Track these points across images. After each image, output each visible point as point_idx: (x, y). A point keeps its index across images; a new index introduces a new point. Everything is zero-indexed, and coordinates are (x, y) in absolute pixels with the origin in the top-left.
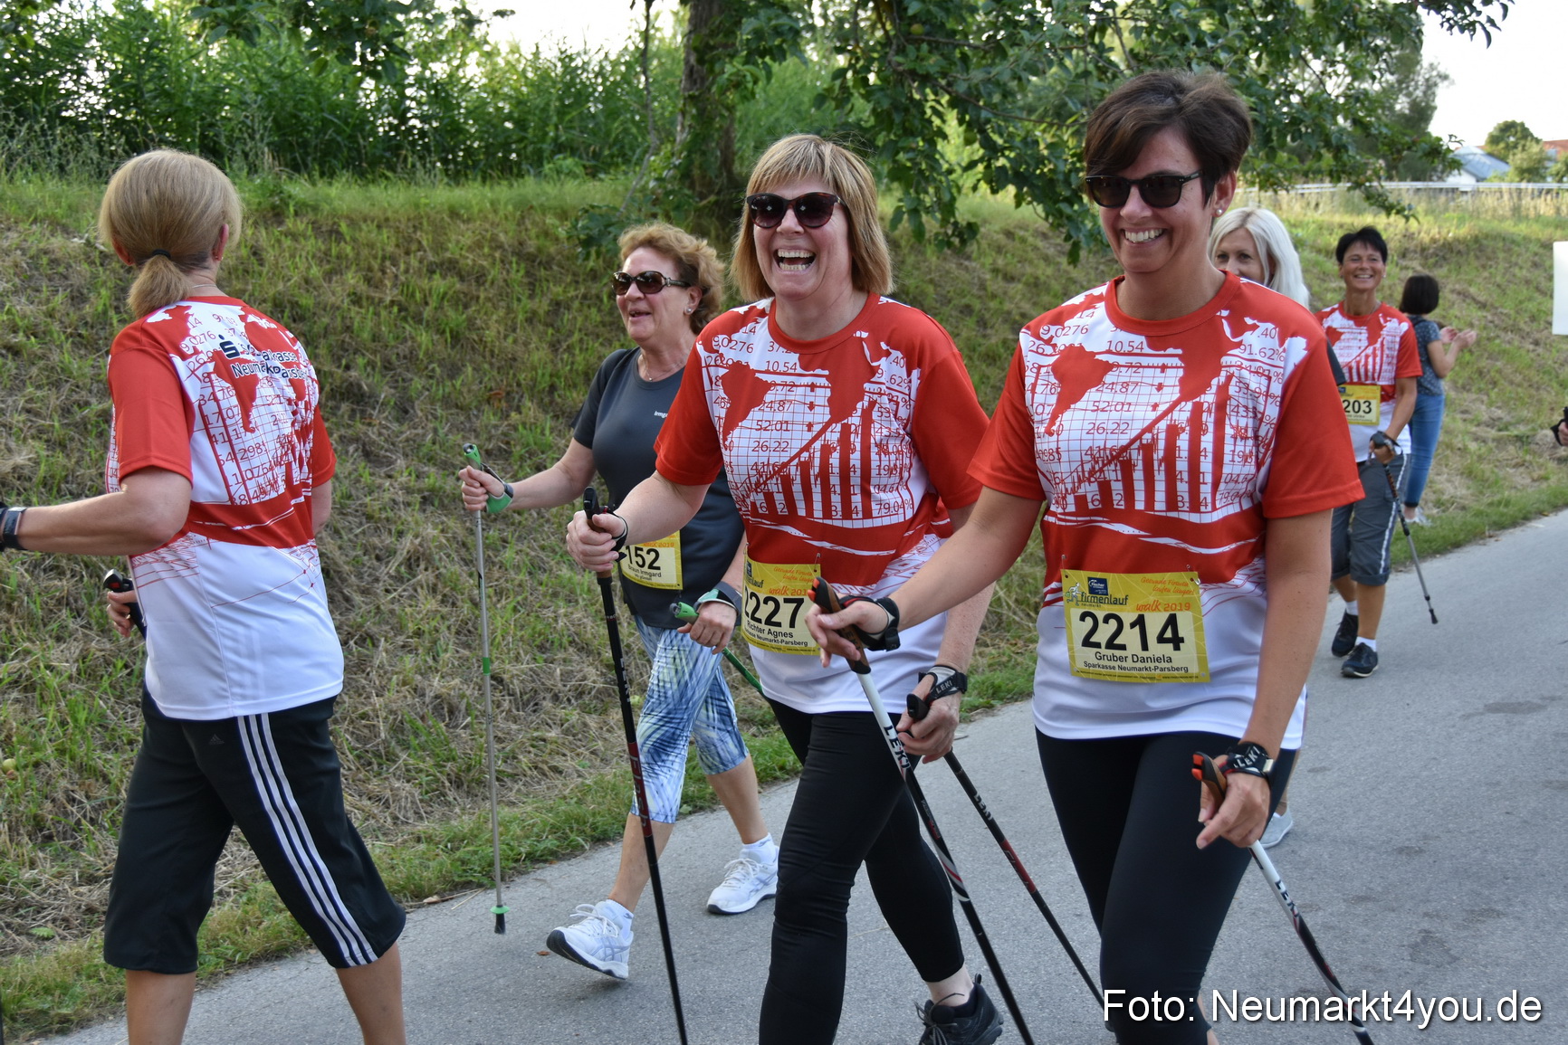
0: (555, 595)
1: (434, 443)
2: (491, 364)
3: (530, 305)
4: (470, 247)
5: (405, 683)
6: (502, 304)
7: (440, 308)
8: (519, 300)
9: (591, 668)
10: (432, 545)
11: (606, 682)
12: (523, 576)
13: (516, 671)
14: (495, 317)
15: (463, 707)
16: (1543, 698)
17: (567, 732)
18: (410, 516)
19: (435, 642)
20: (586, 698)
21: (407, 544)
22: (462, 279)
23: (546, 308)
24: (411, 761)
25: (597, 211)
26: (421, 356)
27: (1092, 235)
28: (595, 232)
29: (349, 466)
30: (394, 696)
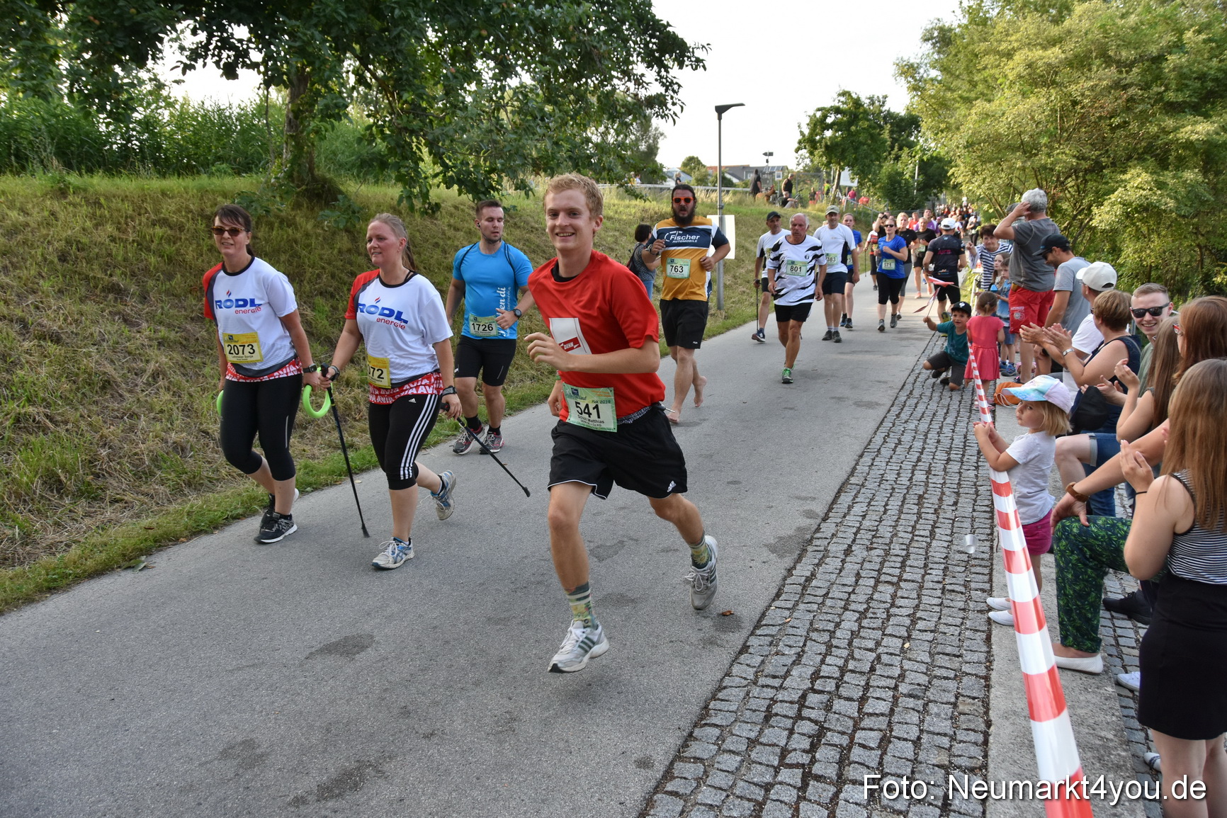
1: (162, 314)
2: (190, 273)
4: (174, 212)
5: (156, 437)
7: (160, 244)
10: (165, 367)
14: (191, 249)
15: (189, 447)
18: (152, 352)
19: (171, 416)
21: (152, 367)
22: (171, 228)
24: (163, 475)
25: (244, 194)
26: (151, 269)
29: (116, 327)
30: (151, 443)
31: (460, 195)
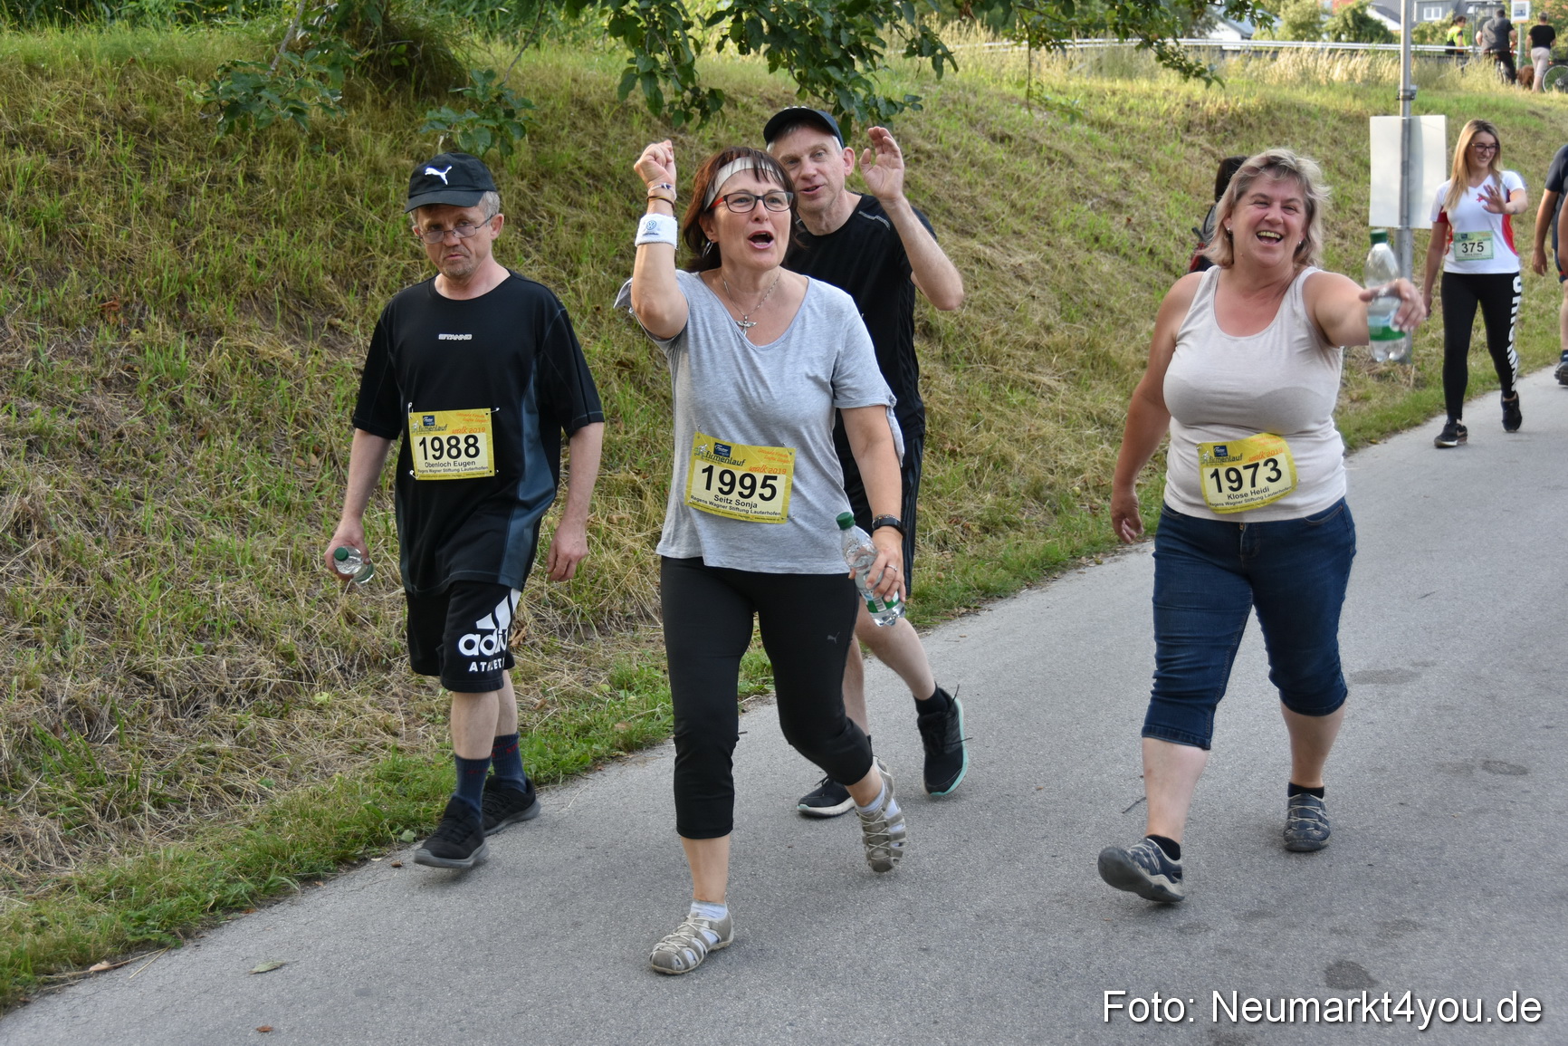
0: (209, 566)
1: (35, 371)
2: (101, 267)
3: (146, 189)
4: (58, 112)
5: (28, 687)
6: (108, 188)
7: (28, 193)
8: (129, 183)
9: (263, 659)
10: (46, 504)
11: (284, 677)
12: (167, 542)
13: (170, 664)
14: (101, 205)
15: (105, 713)
16: (1414, 664)
17: (242, 742)
19: (61, 631)
20: (262, 697)
22: (53, 154)
23: (165, 194)
24: (46, 787)
25: (241, 69)
26: (8, 257)
27: (867, 107)
28: (240, 96)
30: (16, 703)
31: (772, 68)
